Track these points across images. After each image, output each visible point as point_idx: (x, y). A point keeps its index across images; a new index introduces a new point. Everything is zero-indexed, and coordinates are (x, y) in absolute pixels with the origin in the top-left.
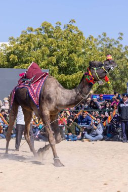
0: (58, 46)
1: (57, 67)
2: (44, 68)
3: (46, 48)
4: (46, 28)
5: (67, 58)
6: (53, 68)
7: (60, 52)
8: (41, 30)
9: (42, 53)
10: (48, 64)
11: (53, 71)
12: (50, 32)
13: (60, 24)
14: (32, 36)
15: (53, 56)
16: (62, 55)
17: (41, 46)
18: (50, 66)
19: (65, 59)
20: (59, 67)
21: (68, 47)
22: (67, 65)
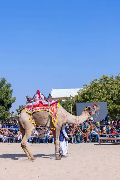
0: (112, 88)
1: (112, 101)
2: (104, 101)
3: (105, 90)
4: (105, 79)
5: (118, 95)
6: (110, 101)
7: (113, 92)
8: (102, 79)
9: (103, 93)
10: (106, 99)
11: (110, 103)
12: (107, 81)
13: (113, 76)
14: (97, 84)
15: (110, 94)
16: (114, 94)
17: (102, 89)
18: (108, 100)
19: (116, 96)
20: (113, 101)
21: (118, 89)
22: (118, 99)
